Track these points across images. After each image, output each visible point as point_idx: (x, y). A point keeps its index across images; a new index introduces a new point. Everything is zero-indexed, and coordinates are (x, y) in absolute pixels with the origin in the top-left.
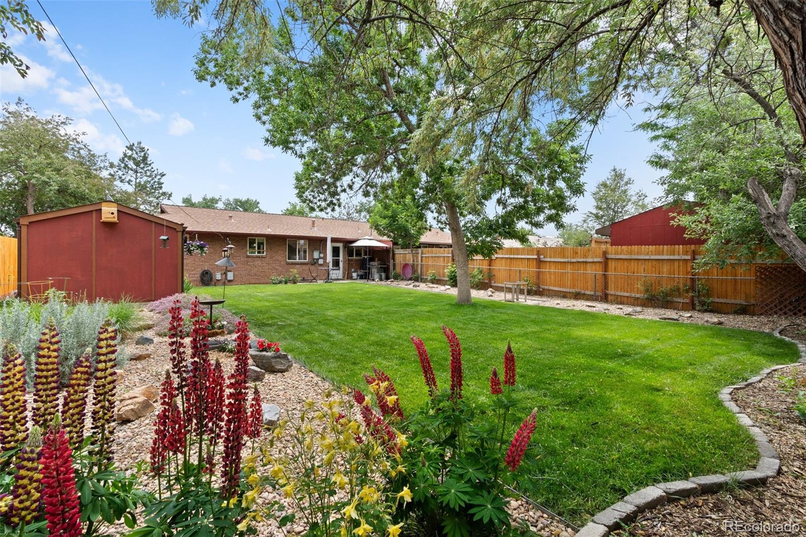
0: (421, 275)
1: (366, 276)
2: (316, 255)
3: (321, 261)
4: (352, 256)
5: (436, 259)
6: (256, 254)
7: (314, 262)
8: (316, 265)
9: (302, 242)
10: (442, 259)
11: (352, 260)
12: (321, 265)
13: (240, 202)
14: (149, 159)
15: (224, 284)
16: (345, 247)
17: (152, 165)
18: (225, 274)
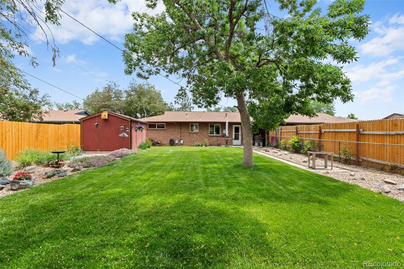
2: (224, 132)
7: (224, 136)
10: (291, 133)
13: (230, 108)
15: (179, 145)
18: (180, 141)
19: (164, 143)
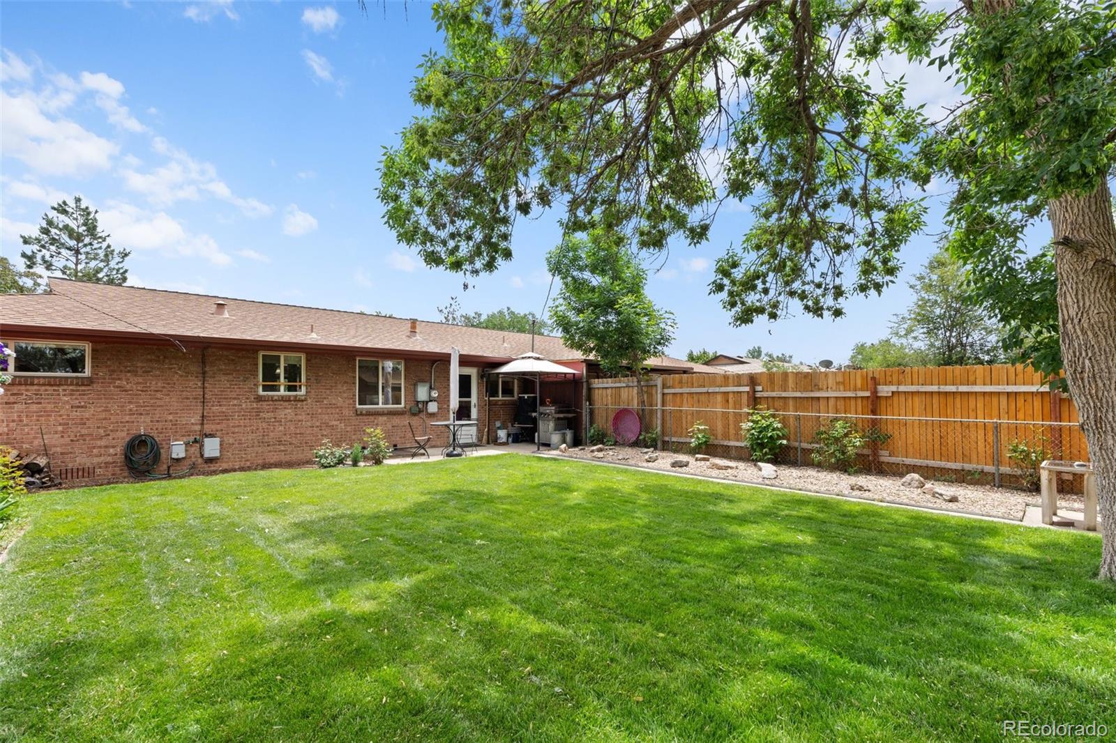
0: (663, 433)
1: (525, 435)
2: (422, 393)
3: (433, 407)
4: (495, 393)
5: (702, 398)
6: (282, 392)
7: (418, 409)
8: (423, 415)
9: (389, 365)
10: (719, 398)
11: (496, 403)
12: (432, 415)
14: (99, 229)
15: (193, 470)
16: (481, 376)
17: (108, 240)
18: (198, 442)
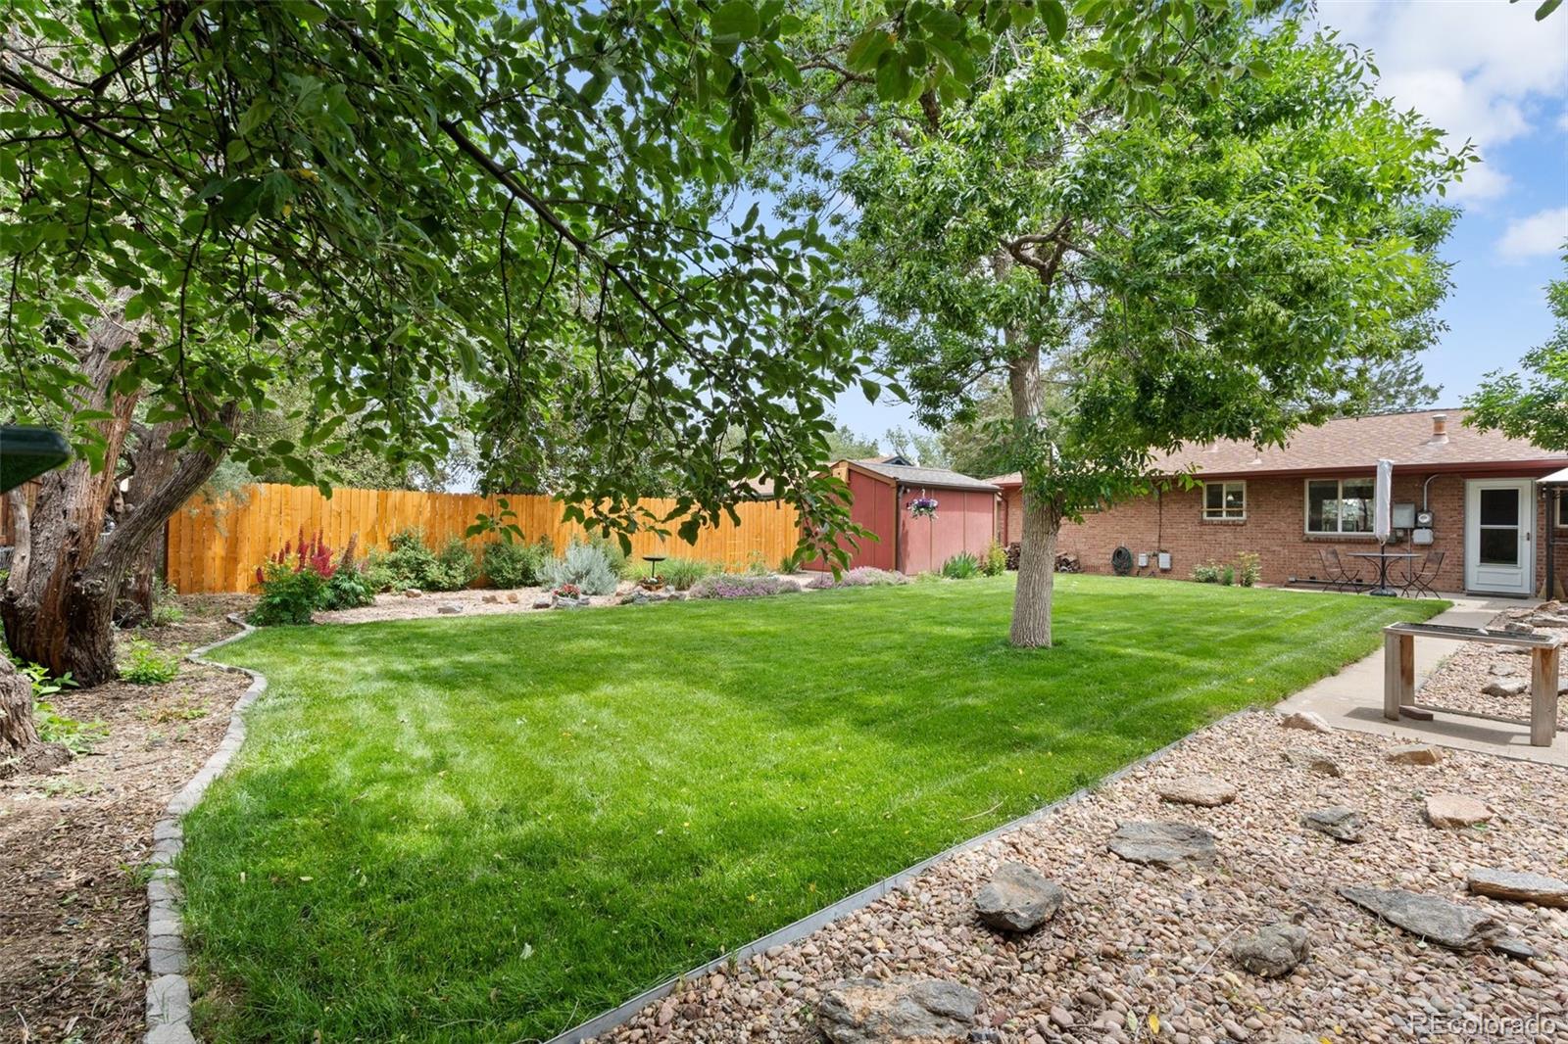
2: (1402, 518)
3: (1421, 536)
7: (1397, 539)
18: (1156, 556)
19: (1093, 561)
